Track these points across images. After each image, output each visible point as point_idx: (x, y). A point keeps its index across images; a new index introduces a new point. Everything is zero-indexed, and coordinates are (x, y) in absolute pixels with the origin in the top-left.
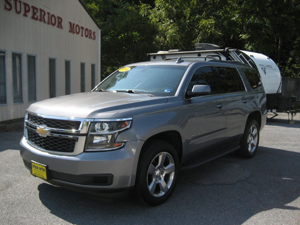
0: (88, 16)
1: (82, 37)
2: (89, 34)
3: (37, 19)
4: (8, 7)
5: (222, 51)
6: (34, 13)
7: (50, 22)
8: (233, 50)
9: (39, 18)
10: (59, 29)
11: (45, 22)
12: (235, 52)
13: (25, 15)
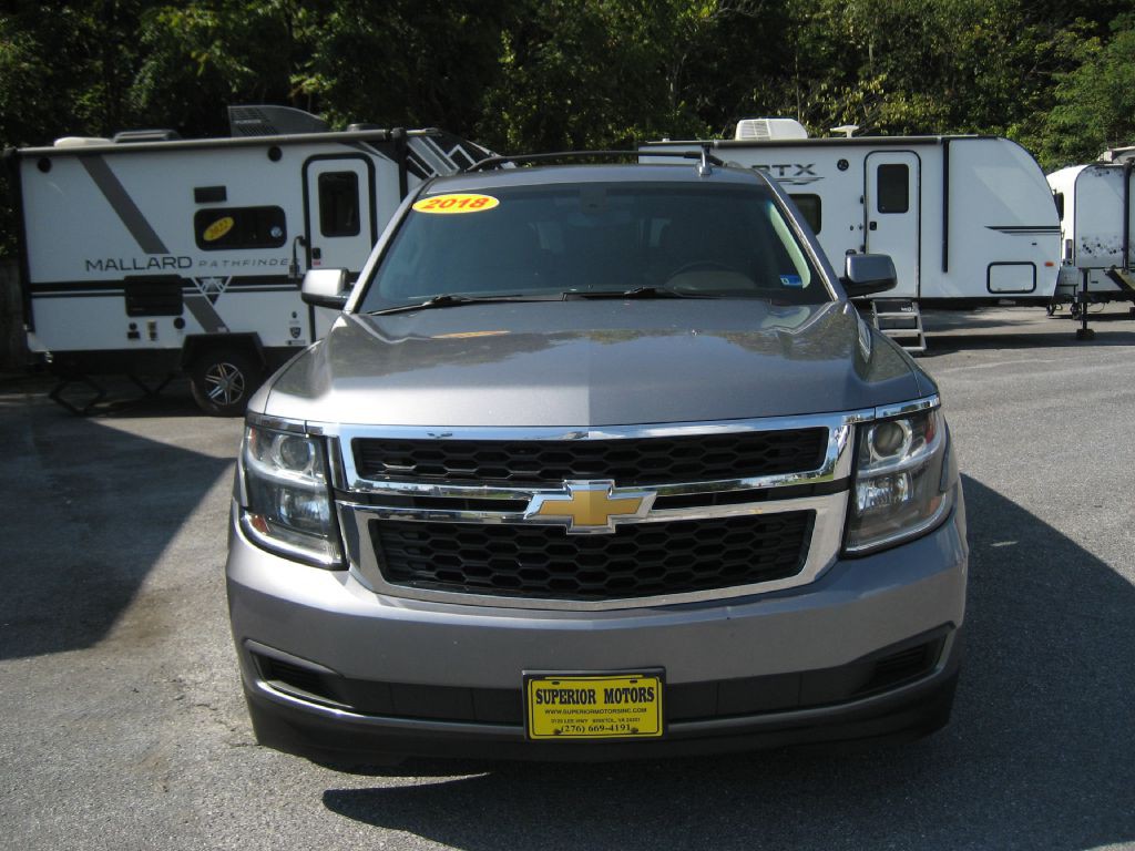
5: (380, 135)
8: (424, 131)
12: (434, 139)
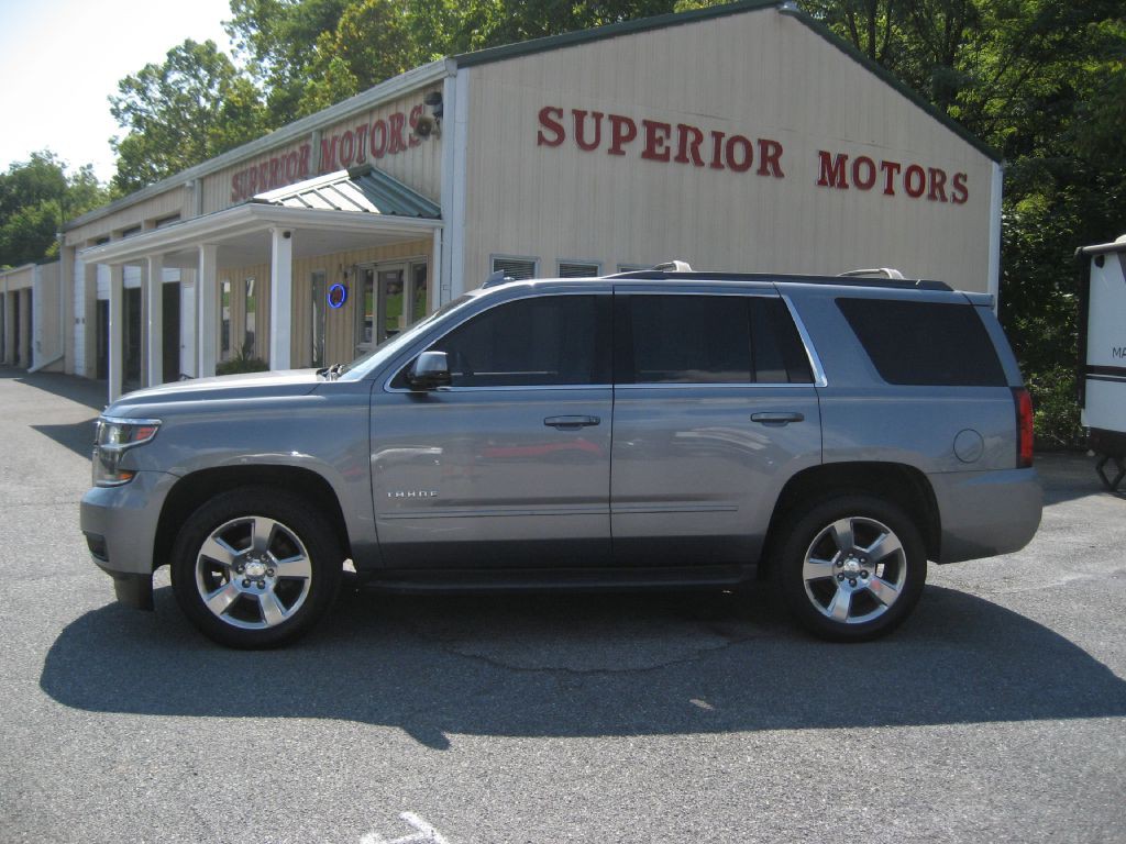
0: (920, 112)
1: (889, 198)
2: (930, 184)
3: (665, 158)
4: (550, 136)
6: (652, 141)
7: (723, 160)
9: (674, 152)
10: (770, 180)
11: (698, 162)
13: (616, 150)
